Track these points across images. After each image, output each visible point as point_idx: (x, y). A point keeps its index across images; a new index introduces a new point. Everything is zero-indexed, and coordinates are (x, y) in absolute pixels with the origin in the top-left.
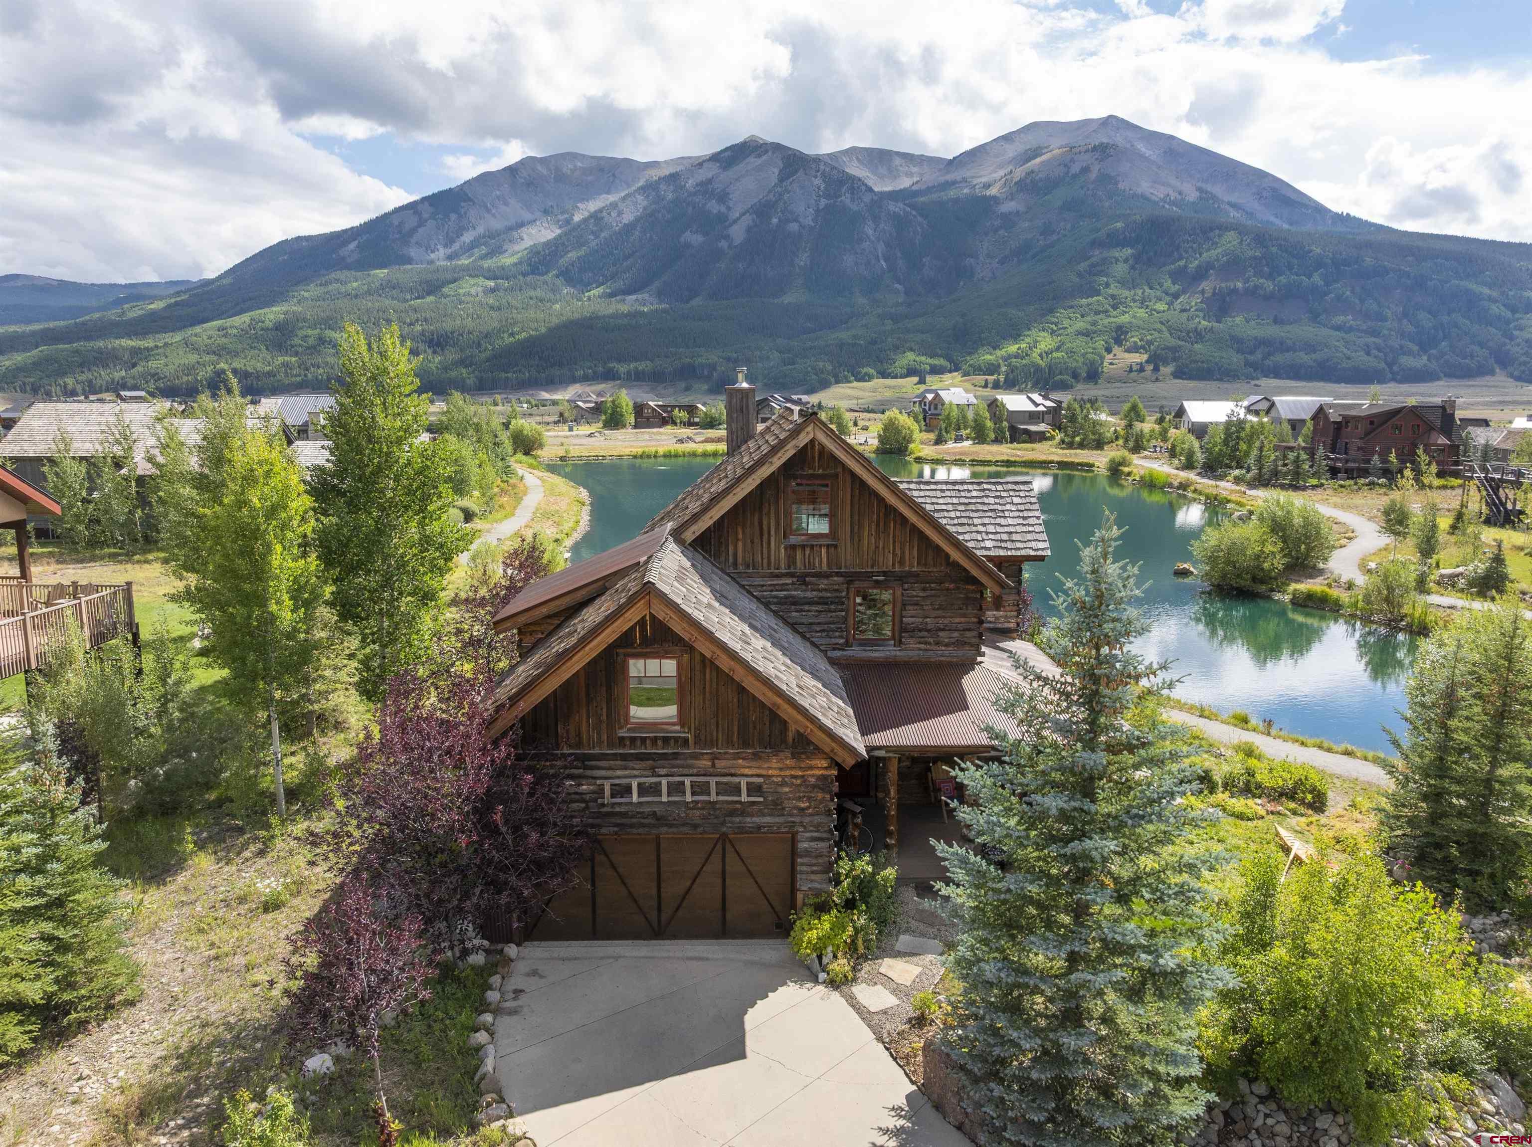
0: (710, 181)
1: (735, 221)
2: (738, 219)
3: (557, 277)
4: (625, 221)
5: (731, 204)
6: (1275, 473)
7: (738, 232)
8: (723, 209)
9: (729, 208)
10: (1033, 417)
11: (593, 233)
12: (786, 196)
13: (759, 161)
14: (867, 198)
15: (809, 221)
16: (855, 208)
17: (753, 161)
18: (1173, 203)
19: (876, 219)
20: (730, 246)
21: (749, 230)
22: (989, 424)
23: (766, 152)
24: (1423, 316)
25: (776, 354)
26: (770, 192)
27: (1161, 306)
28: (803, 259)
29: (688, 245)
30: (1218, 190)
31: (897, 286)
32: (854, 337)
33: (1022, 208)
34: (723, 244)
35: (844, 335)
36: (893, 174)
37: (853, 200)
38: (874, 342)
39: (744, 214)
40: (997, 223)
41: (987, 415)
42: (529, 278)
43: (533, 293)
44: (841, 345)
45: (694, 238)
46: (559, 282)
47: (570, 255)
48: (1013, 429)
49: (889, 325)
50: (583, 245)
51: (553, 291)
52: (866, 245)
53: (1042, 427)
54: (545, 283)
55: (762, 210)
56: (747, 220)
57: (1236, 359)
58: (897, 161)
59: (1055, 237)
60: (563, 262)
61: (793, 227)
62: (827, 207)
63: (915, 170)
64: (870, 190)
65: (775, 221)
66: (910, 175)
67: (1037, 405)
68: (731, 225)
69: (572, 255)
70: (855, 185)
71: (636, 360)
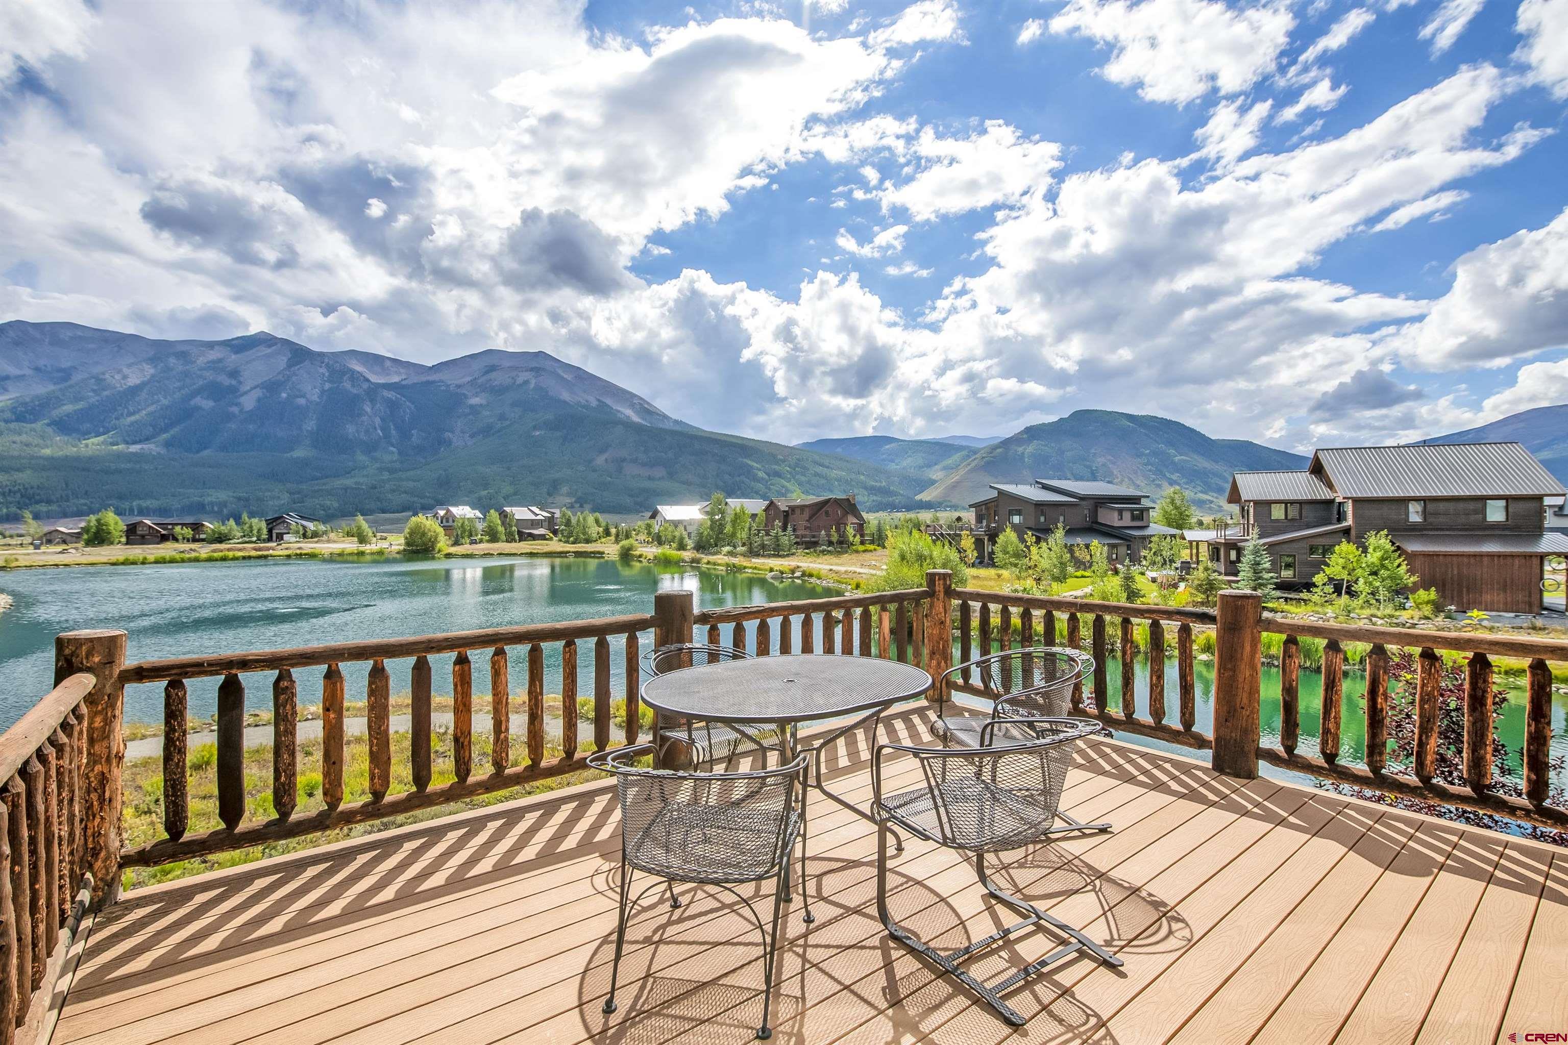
0: (220, 361)
1: (246, 393)
2: (250, 391)
3: (48, 425)
4: (130, 384)
5: (242, 379)
6: (763, 546)
7: (249, 402)
8: (234, 382)
9: (240, 383)
10: (534, 524)
11: (94, 391)
12: (294, 378)
13: (269, 351)
14: (365, 386)
15: (315, 398)
16: (355, 391)
17: (264, 351)
18: (583, 407)
19: (372, 401)
20: (241, 411)
21: (259, 400)
22: (501, 529)
23: (276, 344)
24: (727, 477)
25: (286, 495)
26: (279, 373)
27: (581, 468)
28: (310, 425)
29: (198, 408)
30: (609, 401)
31: (392, 449)
32: (356, 483)
33: (484, 402)
34: (235, 410)
35: (349, 482)
36: (385, 372)
37: (353, 386)
38: (374, 487)
39: (255, 388)
40: (467, 411)
41: (499, 522)
42: (13, 425)
43: (17, 438)
44: (346, 489)
45: (207, 404)
46: (49, 430)
47: (65, 408)
48: (520, 533)
49: (386, 475)
50: (81, 399)
51: (42, 437)
52: (365, 418)
53: (541, 531)
54: (34, 430)
55: (272, 387)
56: (258, 393)
57: (628, 501)
58: (388, 363)
59: (508, 423)
60: (56, 413)
61: (302, 401)
62: (330, 389)
63: (402, 370)
64: (368, 380)
65: (284, 395)
66: (399, 374)
67: (537, 515)
68: (242, 395)
69: (68, 408)
70: (355, 377)
71: (140, 499)
